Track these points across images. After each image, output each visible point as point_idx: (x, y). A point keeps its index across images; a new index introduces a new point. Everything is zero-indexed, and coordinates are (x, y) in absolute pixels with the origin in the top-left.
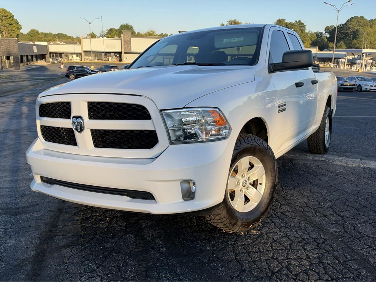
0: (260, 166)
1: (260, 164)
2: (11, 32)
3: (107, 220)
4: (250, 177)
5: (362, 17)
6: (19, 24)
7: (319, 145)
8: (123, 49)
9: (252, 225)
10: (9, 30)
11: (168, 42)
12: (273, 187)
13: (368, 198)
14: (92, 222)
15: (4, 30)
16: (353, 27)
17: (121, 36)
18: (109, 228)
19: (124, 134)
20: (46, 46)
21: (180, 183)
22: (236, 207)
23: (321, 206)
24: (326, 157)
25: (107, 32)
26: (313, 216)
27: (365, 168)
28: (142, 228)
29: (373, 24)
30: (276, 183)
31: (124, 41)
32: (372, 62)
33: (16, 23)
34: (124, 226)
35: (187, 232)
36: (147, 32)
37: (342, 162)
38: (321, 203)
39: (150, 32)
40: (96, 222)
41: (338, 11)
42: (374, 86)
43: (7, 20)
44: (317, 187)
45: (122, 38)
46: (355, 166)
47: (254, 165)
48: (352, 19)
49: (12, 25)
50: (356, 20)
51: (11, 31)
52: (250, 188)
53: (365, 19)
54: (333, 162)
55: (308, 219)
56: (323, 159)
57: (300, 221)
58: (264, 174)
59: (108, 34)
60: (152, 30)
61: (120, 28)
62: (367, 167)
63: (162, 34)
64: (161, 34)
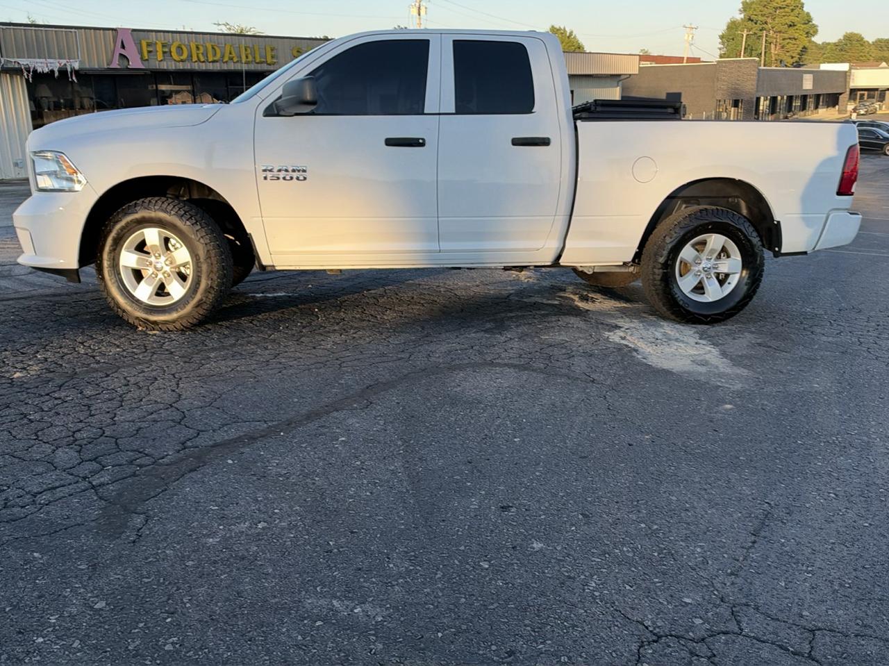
2: (788, 43)
6: (814, 22)
10: (784, 39)
15: (775, 41)
20: (846, 72)
33: (807, 22)
43: (784, 16)
49: (794, 25)
51: (788, 41)
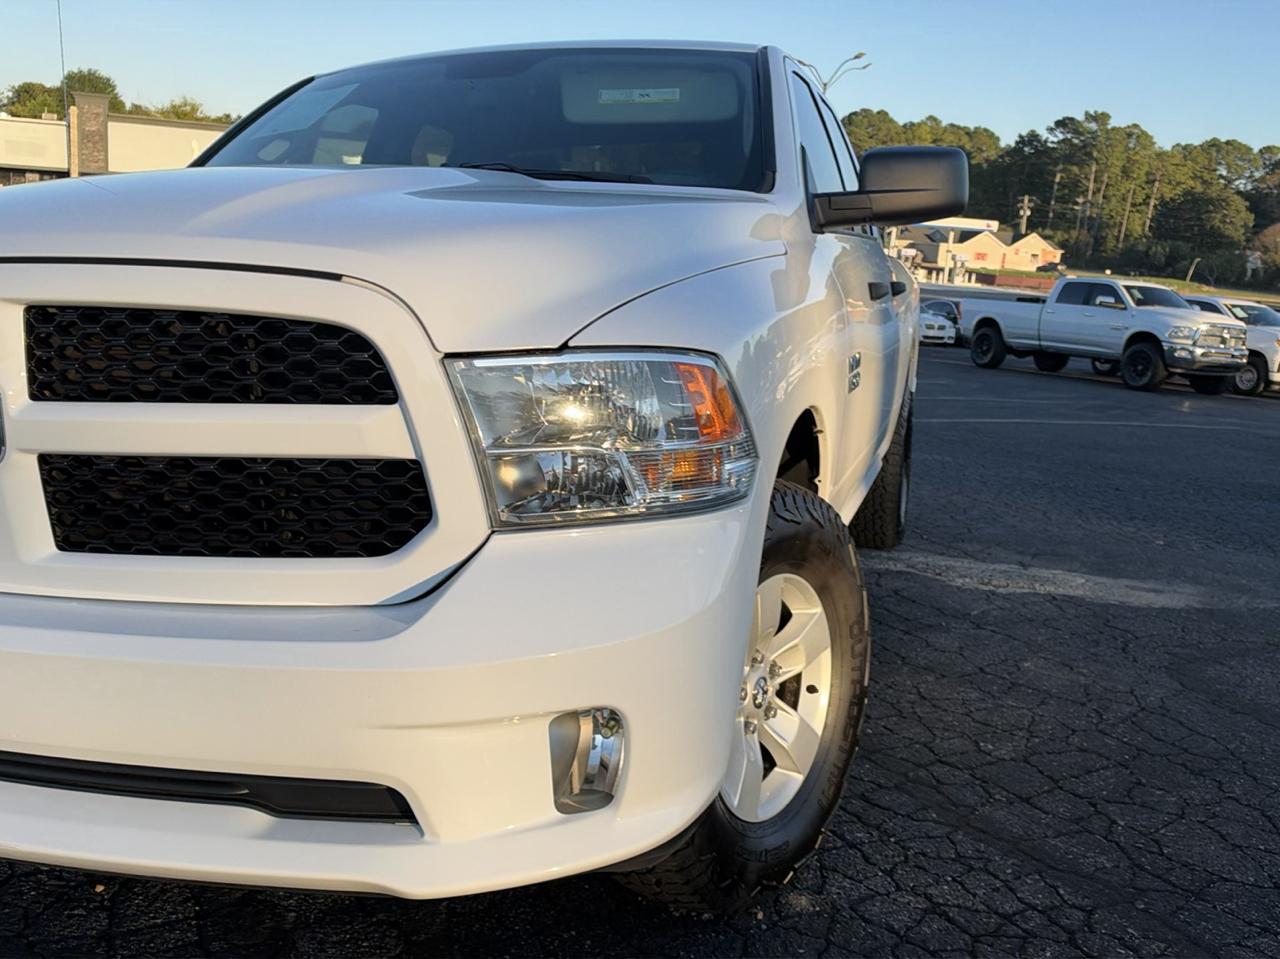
0: (814, 614)
1: (816, 606)
3: (100, 894)
4: (779, 664)
5: (883, 114)
7: (880, 517)
8: (75, 160)
9: (791, 873)
11: (357, 85)
12: (855, 701)
13: (1135, 715)
14: (21, 911)
16: (858, 142)
17: (70, 111)
18: (118, 942)
19: (238, 478)
21: (547, 726)
22: (736, 803)
23: (989, 755)
24: (903, 557)
25: (10, 94)
26: (983, 805)
27: (1054, 598)
28: (288, 927)
29: (914, 137)
30: (866, 684)
31: (81, 131)
32: (914, 254)
34: (189, 924)
35: (511, 933)
36: (169, 105)
37: (971, 578)
38: (982, 744)
39: (180, 107)
40: (44, 909)
41: (825, 85)
42: (936, 326)
44: (937, 679)
45: (74, 120)
46: (1018, 591)
47: (793, 612)
48: (854, 117)
50: (865, 120)
52: (779, 711)
53: (891, 121)
54: (938, 577)
55: (972, 817)
56: (900, 567)
57: (948, 829)
58: (826, 648)
59: (13, 103)
60: (189, 101)
61: (62, 82)
62: (1057, 592)
63: (228, 116)
64: (220, 114)
